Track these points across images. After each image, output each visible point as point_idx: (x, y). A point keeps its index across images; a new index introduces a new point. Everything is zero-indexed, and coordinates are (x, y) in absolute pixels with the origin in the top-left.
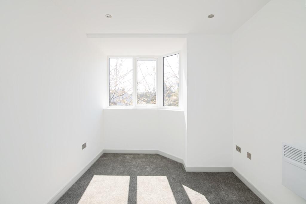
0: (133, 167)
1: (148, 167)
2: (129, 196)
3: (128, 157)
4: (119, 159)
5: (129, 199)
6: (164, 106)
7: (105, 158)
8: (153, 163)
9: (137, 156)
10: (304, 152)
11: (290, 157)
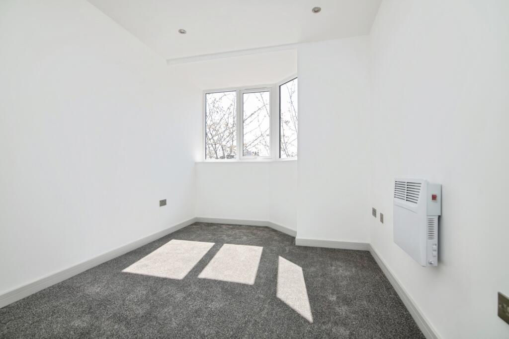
0: (225, 236)
1: (245, 238)
2: (202, 259)
3: (224, 227)
4: (212, 228)
5: (200, 261)
6: (280, 157)
7: (194, 226)
8: (254, 234)
9: (238, 226)
10: (407, 183)
11: (400, 197)
